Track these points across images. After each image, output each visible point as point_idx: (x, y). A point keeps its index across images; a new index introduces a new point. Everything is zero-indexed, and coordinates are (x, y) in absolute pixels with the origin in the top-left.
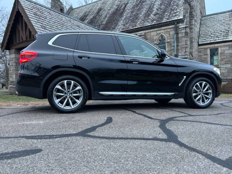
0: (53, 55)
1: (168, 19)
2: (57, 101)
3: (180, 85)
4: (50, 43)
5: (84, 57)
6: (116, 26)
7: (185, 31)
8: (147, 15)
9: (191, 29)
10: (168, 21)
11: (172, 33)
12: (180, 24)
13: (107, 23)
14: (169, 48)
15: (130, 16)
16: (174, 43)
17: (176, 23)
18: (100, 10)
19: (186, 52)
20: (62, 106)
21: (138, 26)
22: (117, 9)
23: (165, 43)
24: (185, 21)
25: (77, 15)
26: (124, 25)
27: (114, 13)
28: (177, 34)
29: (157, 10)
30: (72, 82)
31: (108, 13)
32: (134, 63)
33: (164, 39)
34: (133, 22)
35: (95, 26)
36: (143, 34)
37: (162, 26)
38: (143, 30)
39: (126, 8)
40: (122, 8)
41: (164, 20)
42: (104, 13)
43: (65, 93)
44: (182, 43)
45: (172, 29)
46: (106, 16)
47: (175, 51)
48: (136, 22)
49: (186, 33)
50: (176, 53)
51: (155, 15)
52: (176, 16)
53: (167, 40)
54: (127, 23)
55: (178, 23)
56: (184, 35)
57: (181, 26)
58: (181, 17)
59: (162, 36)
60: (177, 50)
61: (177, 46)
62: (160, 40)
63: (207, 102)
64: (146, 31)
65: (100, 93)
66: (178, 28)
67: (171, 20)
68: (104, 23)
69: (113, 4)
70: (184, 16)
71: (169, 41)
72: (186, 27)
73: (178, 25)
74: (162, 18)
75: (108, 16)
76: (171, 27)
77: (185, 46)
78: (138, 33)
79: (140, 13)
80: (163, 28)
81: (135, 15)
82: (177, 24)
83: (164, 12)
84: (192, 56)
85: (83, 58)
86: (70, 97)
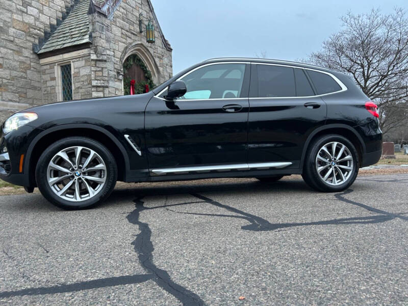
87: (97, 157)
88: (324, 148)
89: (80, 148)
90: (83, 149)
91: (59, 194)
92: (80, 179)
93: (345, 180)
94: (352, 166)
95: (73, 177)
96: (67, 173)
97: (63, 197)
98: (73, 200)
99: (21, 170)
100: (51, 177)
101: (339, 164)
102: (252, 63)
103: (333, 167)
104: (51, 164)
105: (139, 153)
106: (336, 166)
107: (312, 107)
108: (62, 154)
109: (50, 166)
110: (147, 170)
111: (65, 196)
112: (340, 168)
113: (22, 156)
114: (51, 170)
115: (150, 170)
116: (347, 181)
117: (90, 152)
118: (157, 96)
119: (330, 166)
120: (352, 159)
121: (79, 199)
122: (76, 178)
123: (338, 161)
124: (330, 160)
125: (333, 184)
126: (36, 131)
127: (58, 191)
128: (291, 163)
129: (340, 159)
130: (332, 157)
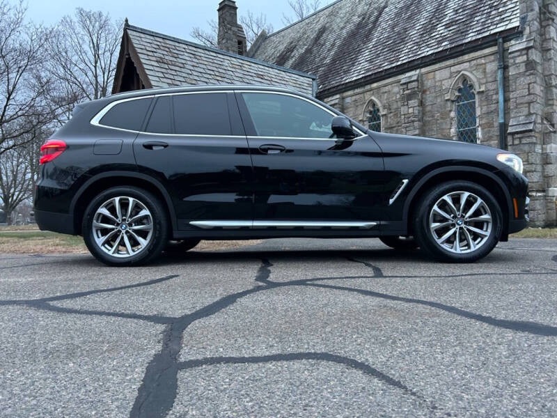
0: (94, 145)
1: (479, 32)
2: (100, 240)
3: (391, 201)
4: (95, 122)
5: (155, 145)
6: (353, 65)
7: (525, 58)
8: (429, 28)
9: (545, 51)
10: (480, 36)
11: (492, 66)
12: (513, 42)
13: (334, 61)
14: (485, 109)
15: (388, 38)
16: (497, 93)
17: (501, 40)
18: (322, 31)
19: (530, 114)
20: (109, 251)
21: (404, 59)
22: (360, 24)
23: (473, 96)
24: (527, 31)
25: (273, 50)
26: (371, 61)
27: (353, 35)
28: (505, 68)
29: (456, 11)
30: (131, 200)
31: (339, 37)
32: (269, 152)
33: (471, 86)
34: (392, 50)
35: (307, 72)
36: (415, 78)
37: (463, 53)
38: (415, 69)
39: (381, 19)
40: (372, 19)
41: (471, 37)
42: (330, 38)
43: (118, 224)
44: (518, 92)
45: (492, 58)
46: (333, 45)
47: (501, 115)
48: (400, 51)
49: (530, 65)
50: (502, 121)
51: (447, 26)
52: (502, 20)
53: (477, 89)
54: (378, 56)
55: (506, 39)
56: (522, 69)
57: (515, 45)
58: (516, 23)
59: (465, 79)
60: (506, 112)
61: (506, 100)
62: (460, 90)
63: (476, 246)
64: (424, 70)
65: (191, 223)
66: (506, 54)
67: (487, 34)
68: (328, 61)
69: (352, 13)
70: (523, 20)
71: (483, 89)
72: (528, 49)
73: (507, 45)
74: (464, 33)
75: (338, 43)
76: (487, 51)
77: (527, 99)
78: (403, 76)
79: (413, 27)
80: (466, 57)
81: (399, 33)
82: (504, 42)
83: (472, 16)
84: (553, 125)
85: (154, 148)
86: (127, 232)
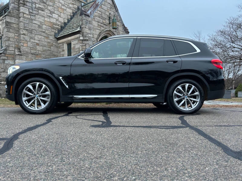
87: (46, 88)
88: (179, 87)
89: (38, 83)
90: (39, 84)
91: (27, 106)
92: (37, 99)
93: (193, 108)
94: (199, 99)
95: (34, 98)
96: (32, 96)
97: (29, 108)
98: (34, 109)
99: (11, 93)
100: (24, 97)
101: (190, 98)
102: (138, 38)
103: (186, 99)
104: (24, 90)
105: (67, 86)
106: (188, 98)
107: (173, 62)
108: (30, 86)
109: (24, 92)
110: (71, 96)
111: (30, 107)
112: (190, 100)
113: (12, 86)
114: (24, 94)
115: (73, 96)
116: (195, 108)
117: (43, 85)
118: (79, 57)
119: (184, 99)
120: (199, 95)
121: (36, 109)
122: (36, 98)
123: (190, 95)
124: (184, 95)
125: (185, 109)
126: (18, 74)
127: (27, 104)
128: (156, 95)
129: (190, 94)
130: (185, 93)
